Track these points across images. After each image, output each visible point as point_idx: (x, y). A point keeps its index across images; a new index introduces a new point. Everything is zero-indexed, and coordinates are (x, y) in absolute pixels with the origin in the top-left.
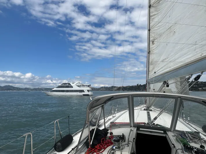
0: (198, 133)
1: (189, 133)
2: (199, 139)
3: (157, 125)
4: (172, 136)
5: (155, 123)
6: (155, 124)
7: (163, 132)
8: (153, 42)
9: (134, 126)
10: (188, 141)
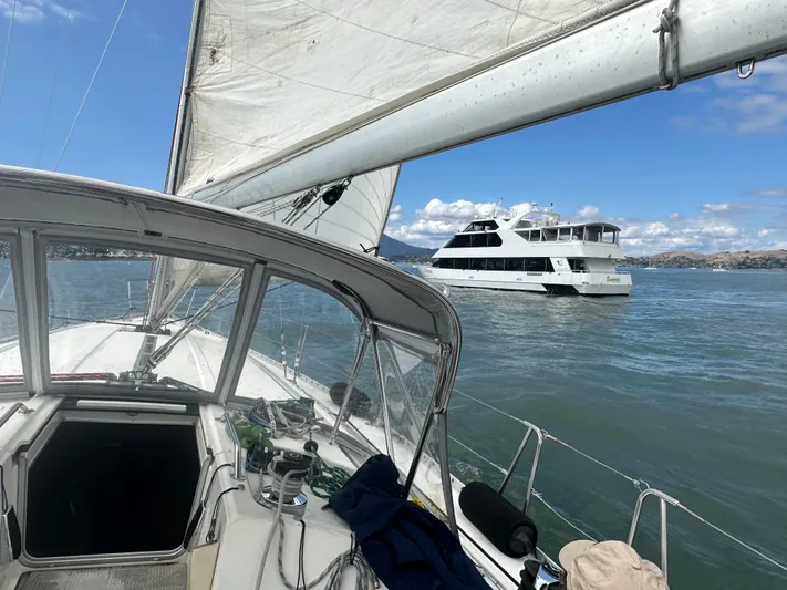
0: (310, 402)
1: (280, 406)
2: (307, 423)
3: (167, 380)
4: (217, 419)
5: (156, 376)
6: (158, 379)
7: (183, 408)
8: (214, 52)
9: (49, 393)
10: (269, 431)
